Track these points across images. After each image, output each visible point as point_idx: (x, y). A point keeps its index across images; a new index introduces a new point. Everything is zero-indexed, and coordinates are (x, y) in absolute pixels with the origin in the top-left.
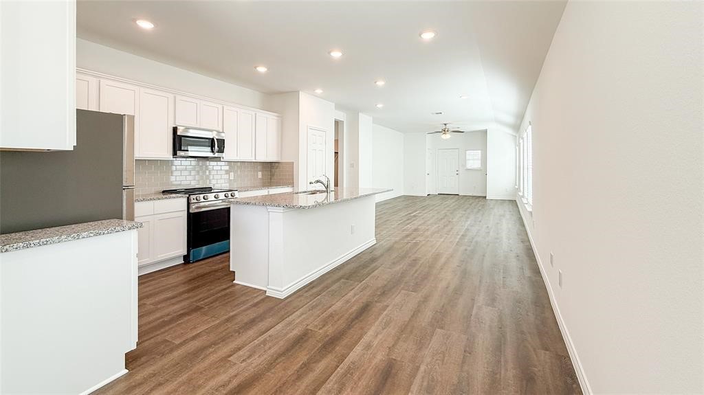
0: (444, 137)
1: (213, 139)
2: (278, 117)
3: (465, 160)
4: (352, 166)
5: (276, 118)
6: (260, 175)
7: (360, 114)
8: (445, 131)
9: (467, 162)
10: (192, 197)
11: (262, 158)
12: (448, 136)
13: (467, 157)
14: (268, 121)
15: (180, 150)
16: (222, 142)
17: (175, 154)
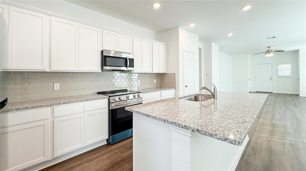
0: (268, 55)
1: (127, 58)
2: (165, 45)
3: (277, 71)
4: (207, 75)
5: (164, 46)
6: (155, 81)
7: (212, 43)
8: (268, 52)
9: (279, 72)
10: (111, 98)
11: (156, 71)
12: (271, 55)
13: (279, 69)
14: (159, 48)
15: (106, 65)
16: (132, 60)
17: (102, 68)
